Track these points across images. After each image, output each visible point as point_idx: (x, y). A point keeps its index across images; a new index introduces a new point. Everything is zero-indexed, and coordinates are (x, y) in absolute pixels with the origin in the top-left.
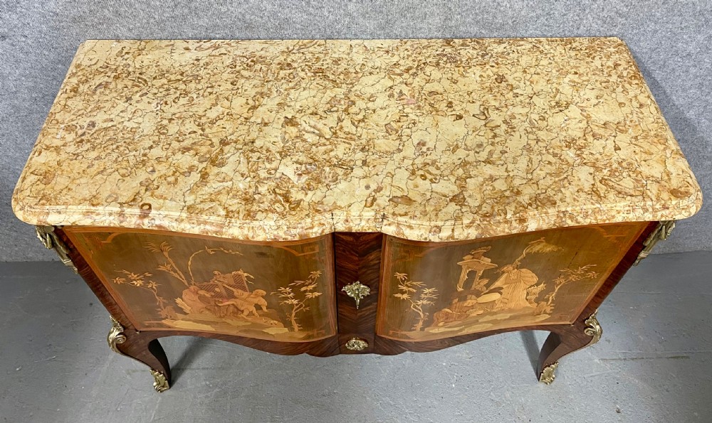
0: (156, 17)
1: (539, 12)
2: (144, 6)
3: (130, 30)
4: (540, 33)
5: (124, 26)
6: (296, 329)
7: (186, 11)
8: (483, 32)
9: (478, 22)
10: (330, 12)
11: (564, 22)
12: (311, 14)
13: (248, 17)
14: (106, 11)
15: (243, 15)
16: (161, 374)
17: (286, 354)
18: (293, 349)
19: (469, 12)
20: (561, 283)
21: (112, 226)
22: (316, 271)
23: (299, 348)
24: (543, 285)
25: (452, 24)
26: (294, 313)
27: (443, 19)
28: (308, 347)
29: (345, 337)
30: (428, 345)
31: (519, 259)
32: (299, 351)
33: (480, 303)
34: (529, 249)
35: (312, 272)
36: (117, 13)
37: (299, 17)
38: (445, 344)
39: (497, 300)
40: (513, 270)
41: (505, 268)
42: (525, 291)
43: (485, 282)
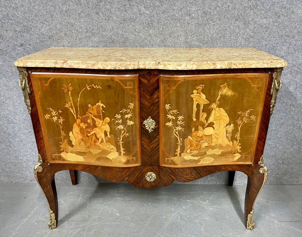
0: (79, 36)
1: (221, 35)
2: (76, 31)
3: (69, 42)
4: (222, 46)
5: (67, 41)
6: (122, 152)
7: (91, 34)
8: (201, 45)
9: (198, 40)
10: (143, 34)
11: (230, 40)
12: (136, 35)
13: (113, 37)
14: (62, 33)
15: (111, 36)
16: (53, 213)
17: (116, 181)
18: (120, 175)
19: (194, 35)
20: (240, 124)
21: (51, 67)
22: (132, 103)
23: (123, 175)
24: (232, 125)
25: (189, 40)
26: (121, 137)
27: (185, 38)
28: (127, 174)
29: (145, 170)
30: (184, 174)
31: (218, 99)
32: (123, 177)
33: (205, 135)
34: (221, 92)
35: (130, 103)
36: (65, 34)
37: (132, 37)
38: (193, 175)
39: (213, 135)
40: (217, 108)
41: (213, 105)
42: (225, 129)
43: (205, 115)
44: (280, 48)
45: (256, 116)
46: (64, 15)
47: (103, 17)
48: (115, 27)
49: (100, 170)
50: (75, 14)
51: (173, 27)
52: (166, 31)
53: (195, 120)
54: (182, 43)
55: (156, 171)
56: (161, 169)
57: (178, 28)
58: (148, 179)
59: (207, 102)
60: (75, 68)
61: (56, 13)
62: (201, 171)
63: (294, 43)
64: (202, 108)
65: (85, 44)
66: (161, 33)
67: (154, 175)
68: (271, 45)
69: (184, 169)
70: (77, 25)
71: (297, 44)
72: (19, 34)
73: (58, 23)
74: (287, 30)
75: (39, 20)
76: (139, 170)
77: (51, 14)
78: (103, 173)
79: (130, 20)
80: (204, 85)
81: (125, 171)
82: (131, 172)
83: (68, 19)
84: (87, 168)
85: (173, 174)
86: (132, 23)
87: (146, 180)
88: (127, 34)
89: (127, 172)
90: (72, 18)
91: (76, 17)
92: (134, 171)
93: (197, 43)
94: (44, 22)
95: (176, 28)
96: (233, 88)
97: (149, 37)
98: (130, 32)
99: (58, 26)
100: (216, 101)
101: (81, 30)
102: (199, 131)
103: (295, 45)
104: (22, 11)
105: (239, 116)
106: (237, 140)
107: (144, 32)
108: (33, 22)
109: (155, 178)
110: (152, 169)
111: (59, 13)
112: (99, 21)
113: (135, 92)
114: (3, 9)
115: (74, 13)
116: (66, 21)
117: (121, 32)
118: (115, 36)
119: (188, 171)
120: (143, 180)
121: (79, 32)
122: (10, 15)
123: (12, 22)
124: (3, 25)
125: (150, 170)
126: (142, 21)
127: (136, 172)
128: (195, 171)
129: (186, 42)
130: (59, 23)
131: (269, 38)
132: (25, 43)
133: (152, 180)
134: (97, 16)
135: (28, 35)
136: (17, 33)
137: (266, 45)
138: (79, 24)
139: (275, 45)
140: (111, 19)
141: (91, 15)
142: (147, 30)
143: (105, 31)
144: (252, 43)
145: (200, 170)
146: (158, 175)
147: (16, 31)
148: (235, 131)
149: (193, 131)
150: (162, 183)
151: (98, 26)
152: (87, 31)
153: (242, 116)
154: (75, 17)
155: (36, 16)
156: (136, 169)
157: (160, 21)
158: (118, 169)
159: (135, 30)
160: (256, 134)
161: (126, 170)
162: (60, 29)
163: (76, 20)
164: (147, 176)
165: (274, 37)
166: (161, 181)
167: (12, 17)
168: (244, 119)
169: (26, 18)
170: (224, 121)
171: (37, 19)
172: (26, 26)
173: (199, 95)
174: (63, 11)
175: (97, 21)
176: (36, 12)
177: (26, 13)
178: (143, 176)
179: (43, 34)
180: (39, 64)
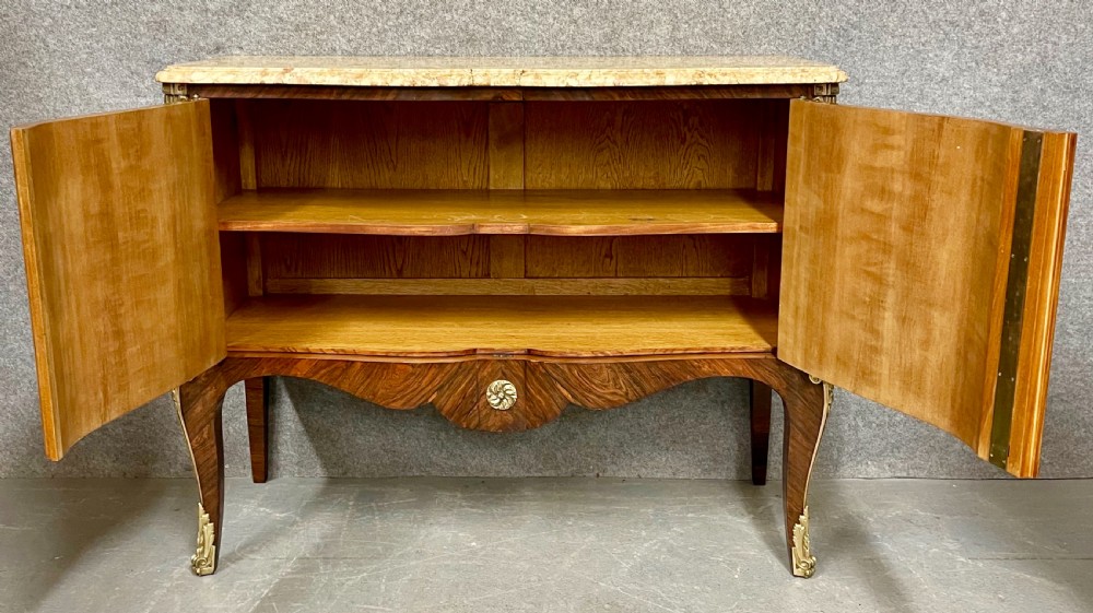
0: (380, 25)
1: (768, 20)
2: (371, 12)
4: (775, 49)
5: (344, 37)
7: (410, 19)
8: (714, 46)
9: (707, 33)
10: (555, 19)
11: (796, 35)
12: (535, 22)
13: (471, 26)
14: (332, 17)
15: (467, 26)
16: (210, 522)
17: (404, 404)
18: (416, 386)
19: (696, 20)
21: (253, 82)
23: (423, 384)
25: (680, 35)
27: (670, 29)
28: (436, 382)
29: (485, 373)
30: (596, 382)
32: (423, 393)
36: (342, 20)
37: (523, 26)
38: (621, 388)
44: (936, 56)
49: (357, 374)
52: (618, 9)
54: (662, 41)
55: (517, 376)
56: (530, 369)
58: (494, 401)
60: (314, 83)
62: (642, 375)
63: (974, 42)
65: (393, 45)
66: (603, 15)
67: (511, 388)
68: (908, 48)
69: (596, 368)
71: (981, 44)
72: (215, 18)
74: (948, 7)
76: (469, 373)
78: (369, 380)
81: (430, 374)
82: (445, 379)
84: (322, 368)
85: (564, 383)
87: (488, 404)
88: (511, 18)
89: (437, 375)
92: (456, 374)
93: (705, 43)
97: (572, 27)
98: (519, 13)
101: (384, 9)
103: (977, 47)
107: (558, 12)
109: (515, 397)
110: (506, 371)
117: (494, 15)
118: (477, 23)
119: (606, 374)
120: (481, 404)
121: (381, 14)
125: (500, 374)
127: (461, 377)
128: (627, 376)
129: (674, 40)
131: (903, 27)
132: (229, 44)
133: (507, 404)
135: (239, 22)
137: (896, 47)
139: (922, 48)
142: (565, 8)
143: (451, 11)
144: (856, 41)
145: (639, 371)
146: (524, 390)
147: (207, 10)
150: (535, 415)
152: (402, 12)
156: (460, 367)
158: (411, 369)
159: (533, 8)
161: (433, 371)
164: (491, 391)
165: (915, 26)
166: (530, 407)
178: (479, 392)
179: (281, 19)
180: (223, 75)
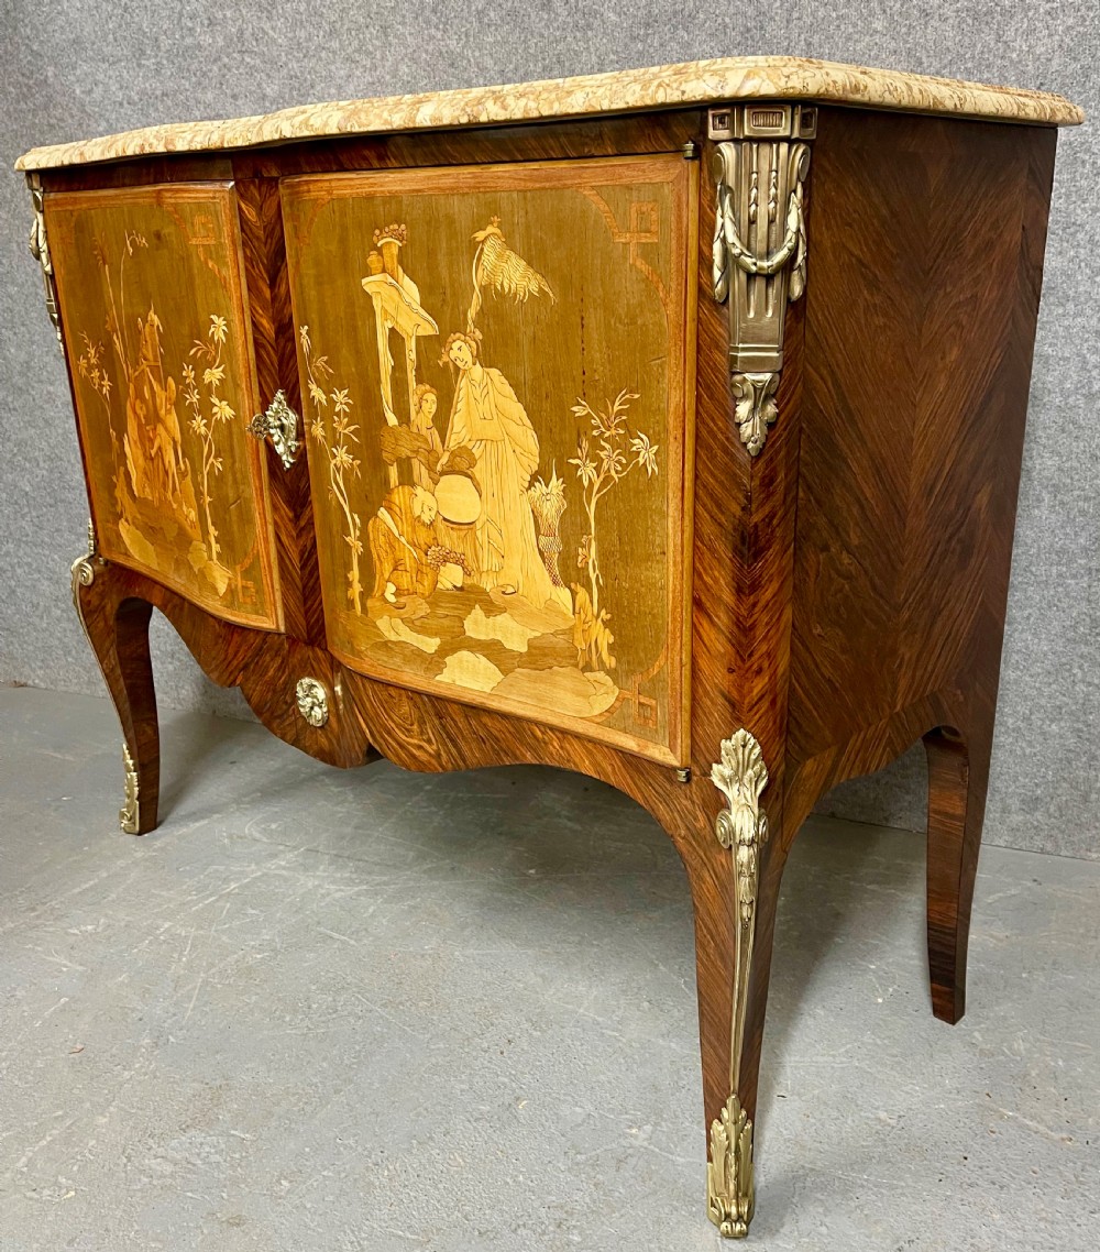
6: (215, 546)
17: (218, 679)
18: (224, 655)
20: (591, 483)
22: (219, 317)
23: (229, 657)
24: (556, 484)
26: (205, 473)
28: (240, 656)
30: (395, 719)
31: (472, 313)
32: (230, 668)
33: (445, 519)
34: (480, 271)
35: (212, 317)
39: (479, 525)
40: (474, 364)
41: (455, 346)
42: (525, 497)
43: (431, 403)
45: (657, 442)
46: (428, 22)
47: (569, 19)
48: (612, 57)
50: (465, 14)
51: (856, 37)
53: (392, 420)
55: (325, 676)
57: (877, 38)
59: (429, 328)
61: (399, 19)
62: (458, 727)
64: (413, 356)
69: (393, 693)
70: (469, 61)
73: (402, 59)
75: (342, 48)
77: (383, 23)
79: (674, 21)
80: (403, 226)
81: (234, 641)
82: (250, 652)
83: (439, 37)
85: (361, 707)
86: (681, 32)
87: (300, 710)
89: (240, 647)
90: (456, 33)
91: (469, 26)
94: (357, 55)
95: (867, 39)
96: (530, 250)
99: (404, 69)
100: (466, 323)
102: (419, 490)
104: (286, 18)
105: (579, 436)
106: (587, 586)
108: (320, 58)
111: (409, 17)
112: (552, 38)
113: (226, 264)
114: (229, 14)
115: (462, 10)
116: (430, 48)
119: (407, 709)
122: (247, 34)
123: (252, 63)
124: (224, 76)
126: (720, 20)
127: (268, 657)
128: (436, 722)
130: (406, 55)
134: (546, 17)
136: (267, 104)
138: (477, 54)
140: (596, 23)
141: (522, 12)
145: (452, 719)
146: (332, 698)
148: (572, 524)
149: (392, 486)
150: (344, 747)
151: (544, 59)
153: (595, 433)
154: (463, 30)
155: (333, 33)
157: (795, 15)
160: (671, 569)
161: (236, 637)
162: (408, 82)
163: (468, 41)
166: (341, 733)
167: (254, 43)
168: (602, 454)
169: (299, 44)
170: (518, 450)
171: (335, 45)
172: (296, 77)
173: (390, 280)
174: (423, 9)
175: (542, 36)
176: (333, 19)
177: (302, 22)
